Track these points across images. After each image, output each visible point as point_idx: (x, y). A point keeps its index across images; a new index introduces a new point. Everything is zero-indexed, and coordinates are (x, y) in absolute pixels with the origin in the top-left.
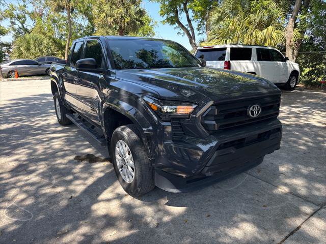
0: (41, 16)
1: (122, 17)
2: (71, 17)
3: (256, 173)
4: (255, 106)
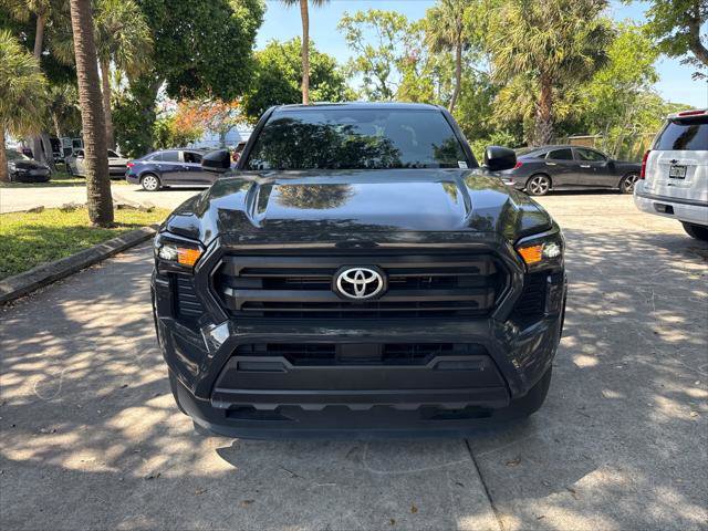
0: (415, 62)
1: (549, 50)
2: (466, 59)
3: (500, 463)
4: (359, 271)
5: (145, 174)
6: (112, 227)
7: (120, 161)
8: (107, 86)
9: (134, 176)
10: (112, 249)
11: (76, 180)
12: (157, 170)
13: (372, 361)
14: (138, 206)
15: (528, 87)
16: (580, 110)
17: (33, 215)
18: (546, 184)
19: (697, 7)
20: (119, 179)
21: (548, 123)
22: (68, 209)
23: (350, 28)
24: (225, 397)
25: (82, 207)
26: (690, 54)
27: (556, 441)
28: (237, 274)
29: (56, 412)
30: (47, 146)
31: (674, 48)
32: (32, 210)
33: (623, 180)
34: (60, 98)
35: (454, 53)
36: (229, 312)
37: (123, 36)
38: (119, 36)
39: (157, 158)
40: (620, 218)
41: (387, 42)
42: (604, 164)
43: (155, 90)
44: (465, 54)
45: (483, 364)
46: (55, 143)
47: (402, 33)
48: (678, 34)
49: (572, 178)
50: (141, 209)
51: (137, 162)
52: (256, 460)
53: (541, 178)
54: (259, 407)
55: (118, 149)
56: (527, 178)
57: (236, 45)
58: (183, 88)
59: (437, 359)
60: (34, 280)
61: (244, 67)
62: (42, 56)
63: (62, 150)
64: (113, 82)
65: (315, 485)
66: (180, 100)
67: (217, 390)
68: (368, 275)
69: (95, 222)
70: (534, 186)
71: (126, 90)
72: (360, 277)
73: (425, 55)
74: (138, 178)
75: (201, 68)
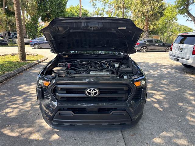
0: (111, 13)
1: (148, 11)
2: (126, 12)
3: (129, 135)
4: (92, 89)
5: (35, 44)
6: (26, 61)
7: (28, 40)
8: (24, 17)
9: (32, 44)
10: (26, 68)
11: (15, 45)
12: (38, 43)
13: (95, 112)
14: (33, 54)
15: (142, 21)
16: (156, 28)
17: (3, 57)
18: (146, 49)
19: (188, 1)
20: (28, 45)
21: (147, 31)
22: (13, 55)
23: (93, 3)
24: (56, 121)
25: (17, 54)
26: (186, 14)
27: (144, 129)
28: (59, 90)
29: (11, 120)
30: (7, 35)
31: (182, 12)
32: (3, 55)
33: (167, 48)
34: (11, 20)
35: (122, 10)
36: (57, 99)
37: (28, 4)
38: (27, 4)
39: (38, 40)
40: (165, 60)
41: (104, 7)
42: (162, 44)
43: (38, 19)
44: (125, 11)
45: (124, 113)
46: (9, 33)
47: (108, 4)
48: (183, 9)
49: (153, 48)
50: (34, 55)
51: (33, 41)
52: (65, 134)
53: (144, 48)
54: (65, 124)
55: (27, 36)
56: (141, 48)
57: (61, 7)
58: (46, 19)
59: (113, 112)
60: (4, 78)
61: (63, 13)
62: (5, 8)
63: (11, 35)
64: (26, 16)
65: (80, 142)
66: (45, 22)
67: (54, 119)
68: (95, 90)
69: (21, 60)
70: (143, 50)
71: (30, 19)
72: (92, 91)
73: (114, 11)
74: (33, 45)
75: (51, 13)
